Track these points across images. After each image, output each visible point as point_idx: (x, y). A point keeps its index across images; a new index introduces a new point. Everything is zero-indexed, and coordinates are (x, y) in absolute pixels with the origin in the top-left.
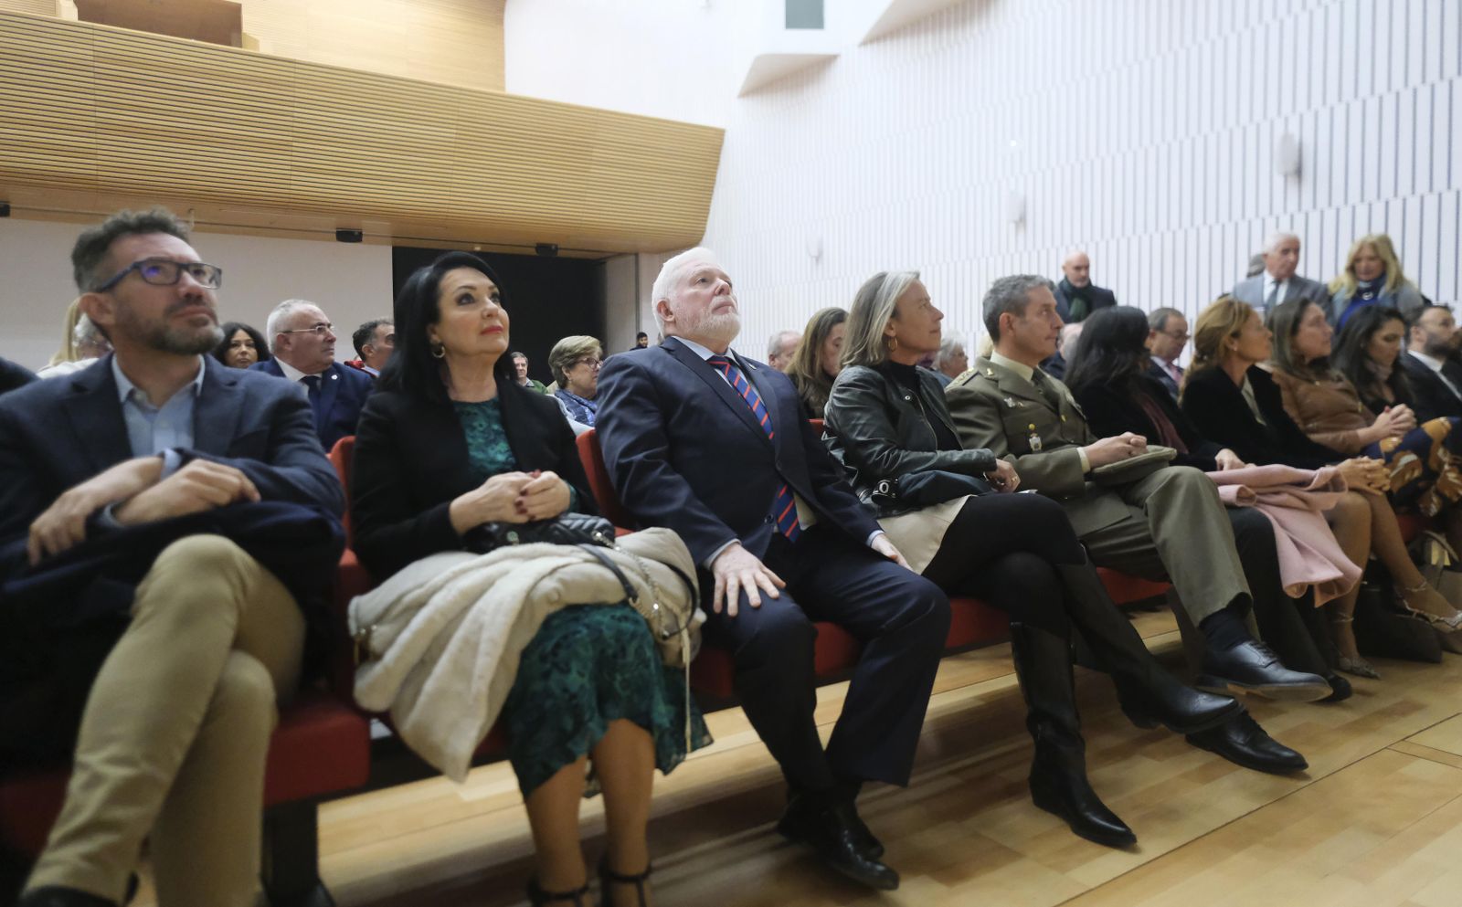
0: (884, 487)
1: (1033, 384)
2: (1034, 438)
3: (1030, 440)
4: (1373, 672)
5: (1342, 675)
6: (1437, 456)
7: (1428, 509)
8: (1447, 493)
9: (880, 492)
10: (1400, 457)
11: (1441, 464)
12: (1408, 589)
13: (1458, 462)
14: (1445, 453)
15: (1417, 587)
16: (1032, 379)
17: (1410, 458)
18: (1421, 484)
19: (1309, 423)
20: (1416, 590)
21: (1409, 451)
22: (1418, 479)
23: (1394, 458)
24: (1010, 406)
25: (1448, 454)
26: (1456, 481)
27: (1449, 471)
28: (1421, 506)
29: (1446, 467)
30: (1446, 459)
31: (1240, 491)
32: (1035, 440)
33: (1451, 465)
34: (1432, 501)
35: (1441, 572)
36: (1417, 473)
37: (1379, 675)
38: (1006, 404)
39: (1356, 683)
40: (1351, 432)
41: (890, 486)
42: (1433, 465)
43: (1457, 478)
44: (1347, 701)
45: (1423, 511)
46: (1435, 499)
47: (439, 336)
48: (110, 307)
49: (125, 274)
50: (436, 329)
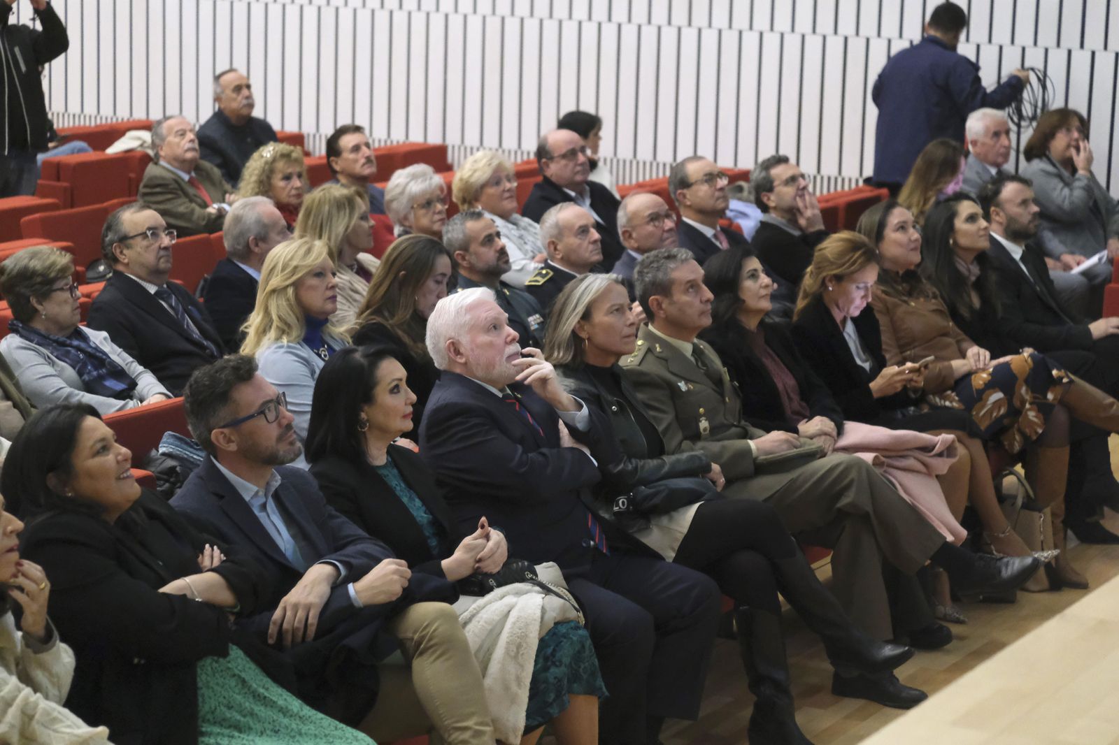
0: (623, 503)
1: (692, 359)
2: (703, 421)
3: (700, 424)
4: (962, 618)
5: (945, 624)
6: (1021, 394)
7: (1012, 445)
8: (1027, 431)
9: (620, 508)
10: (991, 395)
11: (1023, 402)
12: (996, 534)
13: (1037, 401)
14: (1027, 391)
15: (1003, 533)
16: (692, 355)
17: (998, 396)
18: (1006, 421)
19: (906, 351)
20: (1003, 535)
21: (997, 389)
22: (1003, 417)
23: (984, 396)
24: (683, 390)
25: (1030, 393)
26: (1035, 420)
27: (1030, 410)
28: (1006, 443)
29: (1028, 406)
30: (1028, 397)
31: (876, 457)
32: (704, 424)
33: (1031, 404)
34: (1015, 439)
35: (1019, 512)
36: (1002, 411)
37: (966, 620)
38: (679, 387)
39: (955, 629)
40: (946, 363)
41: (627, 501)
42: (1017, 403)
43: (1036, 417)
44: (948, 647)
45: (1007, 447)
46: (1017, 437)
47: (367, 414)
48: (233, 438)
49: (252, 416)
50: (366, 408)
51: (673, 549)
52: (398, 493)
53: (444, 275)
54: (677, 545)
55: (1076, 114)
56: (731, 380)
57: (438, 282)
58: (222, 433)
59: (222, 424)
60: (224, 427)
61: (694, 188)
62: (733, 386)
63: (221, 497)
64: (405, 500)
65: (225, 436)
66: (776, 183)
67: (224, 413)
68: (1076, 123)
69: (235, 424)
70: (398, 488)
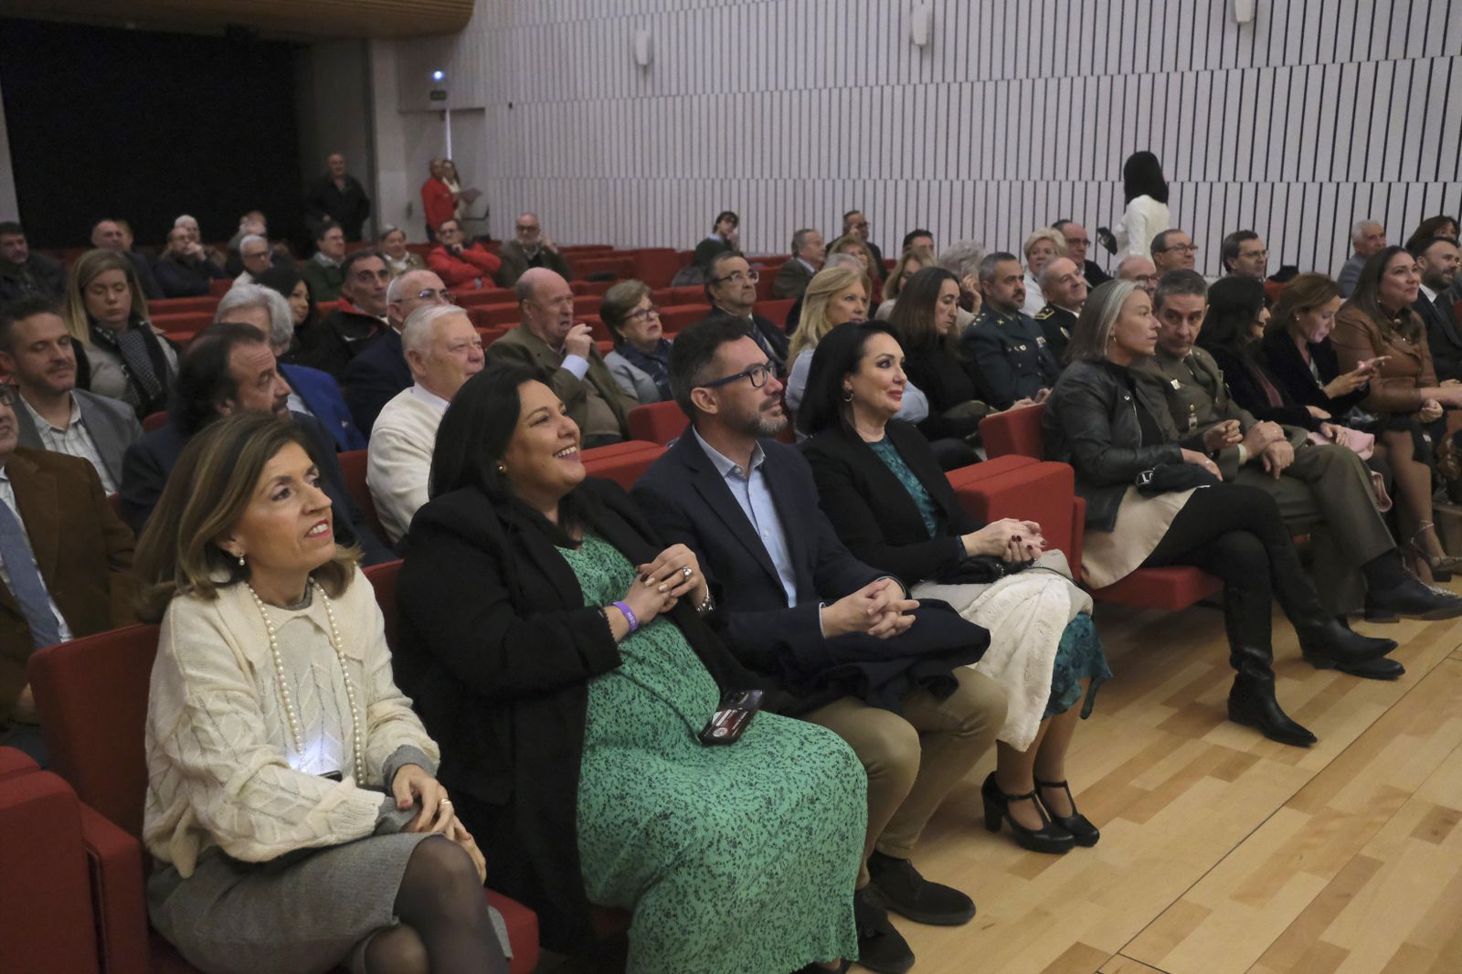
2: (1192, 417)
3: (1190, 419)
24: (1176, 388)
32: (1193, 420)
38: (1172, 385)
47: (852, 384)
48: (714, 399)
49: (736, 378)
50: (852, 378)
51: (1167, 523)
52: (894, 469)
53: (952, 296)
54: (1171, 519)
55: (1450, 219)
56: (1225, 381)
57: (947, 303)
58: (703, 392)
59: (703, 383)
60: (705, 386)
61: (1169, 252)
62: (1225, 387)
63: (694, 471)
64: (900, 476)
65: (706, 396)
66: (1241, 253)
67: (707, 372)
68: (1450, 226)
69: (717, 385)
70: (894, 464)
